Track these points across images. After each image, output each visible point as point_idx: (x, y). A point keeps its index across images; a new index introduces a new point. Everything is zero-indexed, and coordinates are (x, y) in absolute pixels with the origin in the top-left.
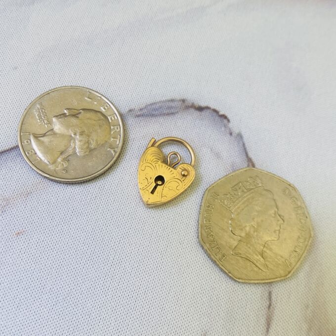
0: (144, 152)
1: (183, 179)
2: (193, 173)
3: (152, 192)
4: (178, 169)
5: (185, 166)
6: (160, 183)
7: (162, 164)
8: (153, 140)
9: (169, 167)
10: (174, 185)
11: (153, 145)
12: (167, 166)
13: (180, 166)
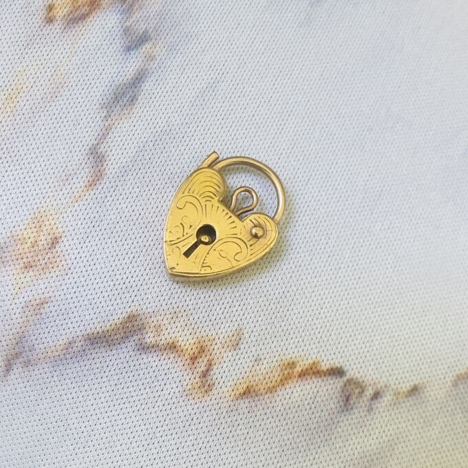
0: (191, 175)
1: (251, 242)
2: (272, 235)
3: (188, 254)
4: (248, 221)
5: (262, 219)
6: (205, 238)
7: (218, 204)
8: (214, 156)
9: (230, 214)
10: (231, 249)
11: (210, 166)
12: (226, 211)
13: (252, 217)
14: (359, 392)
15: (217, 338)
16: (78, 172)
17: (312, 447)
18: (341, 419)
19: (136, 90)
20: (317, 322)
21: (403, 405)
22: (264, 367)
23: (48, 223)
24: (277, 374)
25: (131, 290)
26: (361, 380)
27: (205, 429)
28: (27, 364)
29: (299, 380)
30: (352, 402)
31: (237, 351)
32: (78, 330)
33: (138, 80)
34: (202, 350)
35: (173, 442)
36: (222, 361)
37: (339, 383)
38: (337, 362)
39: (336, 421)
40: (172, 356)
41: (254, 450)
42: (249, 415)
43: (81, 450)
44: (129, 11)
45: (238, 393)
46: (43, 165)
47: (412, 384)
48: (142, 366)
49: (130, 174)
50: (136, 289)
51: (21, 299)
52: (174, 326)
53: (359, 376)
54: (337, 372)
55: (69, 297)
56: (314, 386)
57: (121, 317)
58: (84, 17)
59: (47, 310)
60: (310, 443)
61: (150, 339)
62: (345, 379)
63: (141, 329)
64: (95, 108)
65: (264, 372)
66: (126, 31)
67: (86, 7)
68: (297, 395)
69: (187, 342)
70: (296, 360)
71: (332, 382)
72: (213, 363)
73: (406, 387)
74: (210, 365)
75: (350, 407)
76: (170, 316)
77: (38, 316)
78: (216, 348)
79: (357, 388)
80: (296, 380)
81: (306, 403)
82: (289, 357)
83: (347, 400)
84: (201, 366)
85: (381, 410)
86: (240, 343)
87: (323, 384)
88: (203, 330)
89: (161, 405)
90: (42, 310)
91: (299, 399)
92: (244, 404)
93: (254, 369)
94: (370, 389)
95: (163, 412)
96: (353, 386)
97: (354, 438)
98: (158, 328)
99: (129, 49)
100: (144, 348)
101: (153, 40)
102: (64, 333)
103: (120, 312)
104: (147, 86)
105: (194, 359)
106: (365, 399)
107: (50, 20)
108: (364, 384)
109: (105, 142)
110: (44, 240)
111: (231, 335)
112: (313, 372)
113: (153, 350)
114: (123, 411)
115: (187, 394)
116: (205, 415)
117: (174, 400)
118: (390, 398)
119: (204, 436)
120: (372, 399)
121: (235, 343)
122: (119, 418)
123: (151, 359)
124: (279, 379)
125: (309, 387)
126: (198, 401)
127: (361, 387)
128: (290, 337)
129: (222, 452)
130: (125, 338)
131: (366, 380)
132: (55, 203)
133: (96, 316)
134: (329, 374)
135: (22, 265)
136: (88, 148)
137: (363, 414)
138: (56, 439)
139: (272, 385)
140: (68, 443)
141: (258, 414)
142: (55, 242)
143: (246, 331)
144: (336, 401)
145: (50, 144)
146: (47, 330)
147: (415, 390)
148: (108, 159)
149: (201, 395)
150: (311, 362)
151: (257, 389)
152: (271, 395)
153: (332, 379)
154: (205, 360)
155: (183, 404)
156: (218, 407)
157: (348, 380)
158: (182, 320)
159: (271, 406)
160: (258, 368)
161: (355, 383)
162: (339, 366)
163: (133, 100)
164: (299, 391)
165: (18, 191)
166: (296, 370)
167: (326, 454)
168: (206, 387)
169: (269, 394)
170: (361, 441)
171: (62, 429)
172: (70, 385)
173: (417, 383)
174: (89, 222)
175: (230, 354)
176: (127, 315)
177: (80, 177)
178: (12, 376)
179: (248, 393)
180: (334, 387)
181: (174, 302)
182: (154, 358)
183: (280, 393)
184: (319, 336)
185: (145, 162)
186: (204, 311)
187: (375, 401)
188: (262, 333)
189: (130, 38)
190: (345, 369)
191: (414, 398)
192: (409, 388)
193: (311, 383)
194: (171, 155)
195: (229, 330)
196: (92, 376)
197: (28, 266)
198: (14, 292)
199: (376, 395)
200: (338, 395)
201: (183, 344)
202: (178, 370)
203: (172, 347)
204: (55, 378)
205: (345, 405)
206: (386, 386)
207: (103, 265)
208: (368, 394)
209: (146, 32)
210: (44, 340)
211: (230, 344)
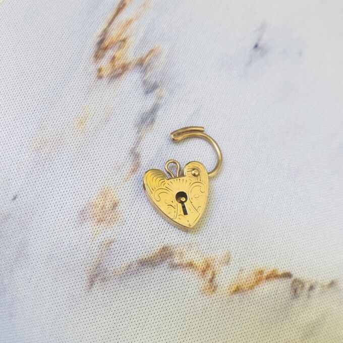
14: (302, 287)
15: (216, 258)
16: (125, 164)
17: (279, 321)
18: (293, 303)
19: (153, 116)
20: (272, 246)
21: (327, 293)
22: (245, 274)
23: (110, 195)
24: (253, 278)
25: (163, 232)
26: (302, 279)
27: (215, 313)
28: (103, 280)
29: (267, 281)
30: (298, 293)
31: (228, 265)
32: (134, 258)
33: (154, 110)
34: (208, 266)
35: (197, 323)
36: (221, 272)
37: (289, 281)
38: (286, 270)
39: (290, 304)
40: (191, 270)
41: (245, 325)
42: (240, 304)
43: (140, 331)
44: (145, 71)
45: (232, 290)
46: (104, 161)
47: (330, 280)
48: (174, 277)
49: (155, 164)
50: (166, 231)
51: (97, 241)
52: (190, 253)
53: (300, 277)
54: (288, 275)
55: (127, 238)
56: (275, 284)
57: (159, 248)
58: (120, 75)
59: (113, 246)
60: (277, 319)
61: (177, 260)
62: (293, 279)
63: (171, 255)
64: (131, 127)
65: (246, 277)
66: (145, 83)
67: (120, 69)
68: (266, 290)
69: (199, 261)
70: (263, 270)
71: (285, 281)
72: (215, 273)
73: (327, 282)
74: (214, 275)
75: (297, 296)
76: (187, 247)
77: (108, 250)
78: (216, 264)
79: (300, 284)
80: (264, 281)
81: (272, 294)
82: (259, 268)
83: (295, 292)
84: (209, 276)
85: (315, 296)
86: (230, 261)
87: (280, 283)
88: (207, 254)
89: (187, 300)
90: (110, 247)
91: (268, 292)
92: (236, 297)
93: (240, 276)
94: (307, 284)
95: (189, 305)
96: (298, 283)
97: (302, 314)
98: (181, 254)
99: (147, 93)
100: (174, 266)
101: (161, 87)
102: (125, 260)
103: (157, 246)
104: (160, 113)
105: (204, 271)
106: (306, 291)
107: (100, 77)
108: (303, 282)
109: (139, 146)
110: (108, 205)
111: (224, 256)
112: (273, 276)
113: (179, 267)
114: (165, 305)
115: (203, 292)
116: (214, 305)
117: (195, 297)
118: (319, 289)
119: (215, 317)
120: (309, 290)
121: (227, 261)
122: (162, 310)
123: (179, 273)
124: (255, 281)
125: (273, 285)
126: (209, 297)
127: (302, 283)
128: (258, 255)
129: (227, 327)
130: (162, 261)
131: (304, 279)
132: (113, 183)
133: (143, 249)
134: (284, 277)
135: (96, 220)
136: (129, 150)
137: (305, 300)
138: (124, 326)
139: (251, 285)
140: (133, 327)
141: (245, 303)
142: (115, 205)
143: (232, 253)
144: (289, 292)
145: (107, 148)
146: (115, 259)
147: (332, 284)
148: (142, 156)
149: (210, 293)
150: (272, 270)
151: (243, 288)
152: (251, 291)
153: (285, 280)
154: (211, 272)
155: (200, 299)
156: (221, 300)
157: (294, 280)
158: (194, 248)
159: (252, 297)
160: (242, 275)
161: (298, 281)
162: (288, 271)
163: (153, 121)
164: (267, 288)
165: (91, 176)
166: (264, 275)
167: (287, 324)
168: (213, 288)
169: (250, 291)
170: (306, 315)
171: (128, 319)
172: (131, 292)
173: (333, 279)
174: (134, 193)
175: (225, 268)
176: (162, 247)
177: (126, 167)
178: (94, 288)
179: (237, 290)
180: (287, 284)
181: (189, 238)
182: (181, 272)
183: (257, 289)
184: (275, 254)
185: (163, 157)
186: (207, 243)
187: (311, 291)
188: (242, 254)
189: (147, 87)
190: (292, 273)
191: (333, 288)
192: (329, 283)
193: (273, 282)
194: (177, 152)
195: (222, 253)
196: (144, 285)
197: (100, 221)
198: (93, 237)
199: (311, 288)
200: (290, 289)
201: (196, 263)
202: (196, 278)
203: (191, 265)
204: (122, 288)
205: (295, 295)
206: (316, 282)
207: (144, 218)
208: (307, 288)
209: (156, 83)
210: (113, 265)
211: (224, 262)
